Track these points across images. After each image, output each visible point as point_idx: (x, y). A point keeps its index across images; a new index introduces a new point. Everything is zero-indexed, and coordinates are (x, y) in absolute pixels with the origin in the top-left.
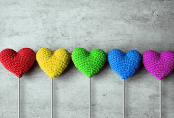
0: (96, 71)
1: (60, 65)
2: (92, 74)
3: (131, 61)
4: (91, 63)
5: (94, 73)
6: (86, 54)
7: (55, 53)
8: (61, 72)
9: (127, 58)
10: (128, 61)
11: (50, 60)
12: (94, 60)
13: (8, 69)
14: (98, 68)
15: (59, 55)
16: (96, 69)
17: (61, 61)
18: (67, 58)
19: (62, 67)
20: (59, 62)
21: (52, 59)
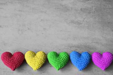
0: (62, 66)
1: (40, 62)
2: (59, 68)
3: (85, 59)
4: (60, 61)
5: (61, 67)
6: (56, 56)
7: (37, 54)
8: (41, 66)
9: (82, 57)
10: (83, 59)
11: (34, 58)
12: (61, 60)
13: (6, 65)
14: (63, 65)
15: (40, 55)
16: (62, 65)
17: (40, 59)
18: (45, 57)
19: (41, 63)
20: (39, 60)
21: (35, 58)
